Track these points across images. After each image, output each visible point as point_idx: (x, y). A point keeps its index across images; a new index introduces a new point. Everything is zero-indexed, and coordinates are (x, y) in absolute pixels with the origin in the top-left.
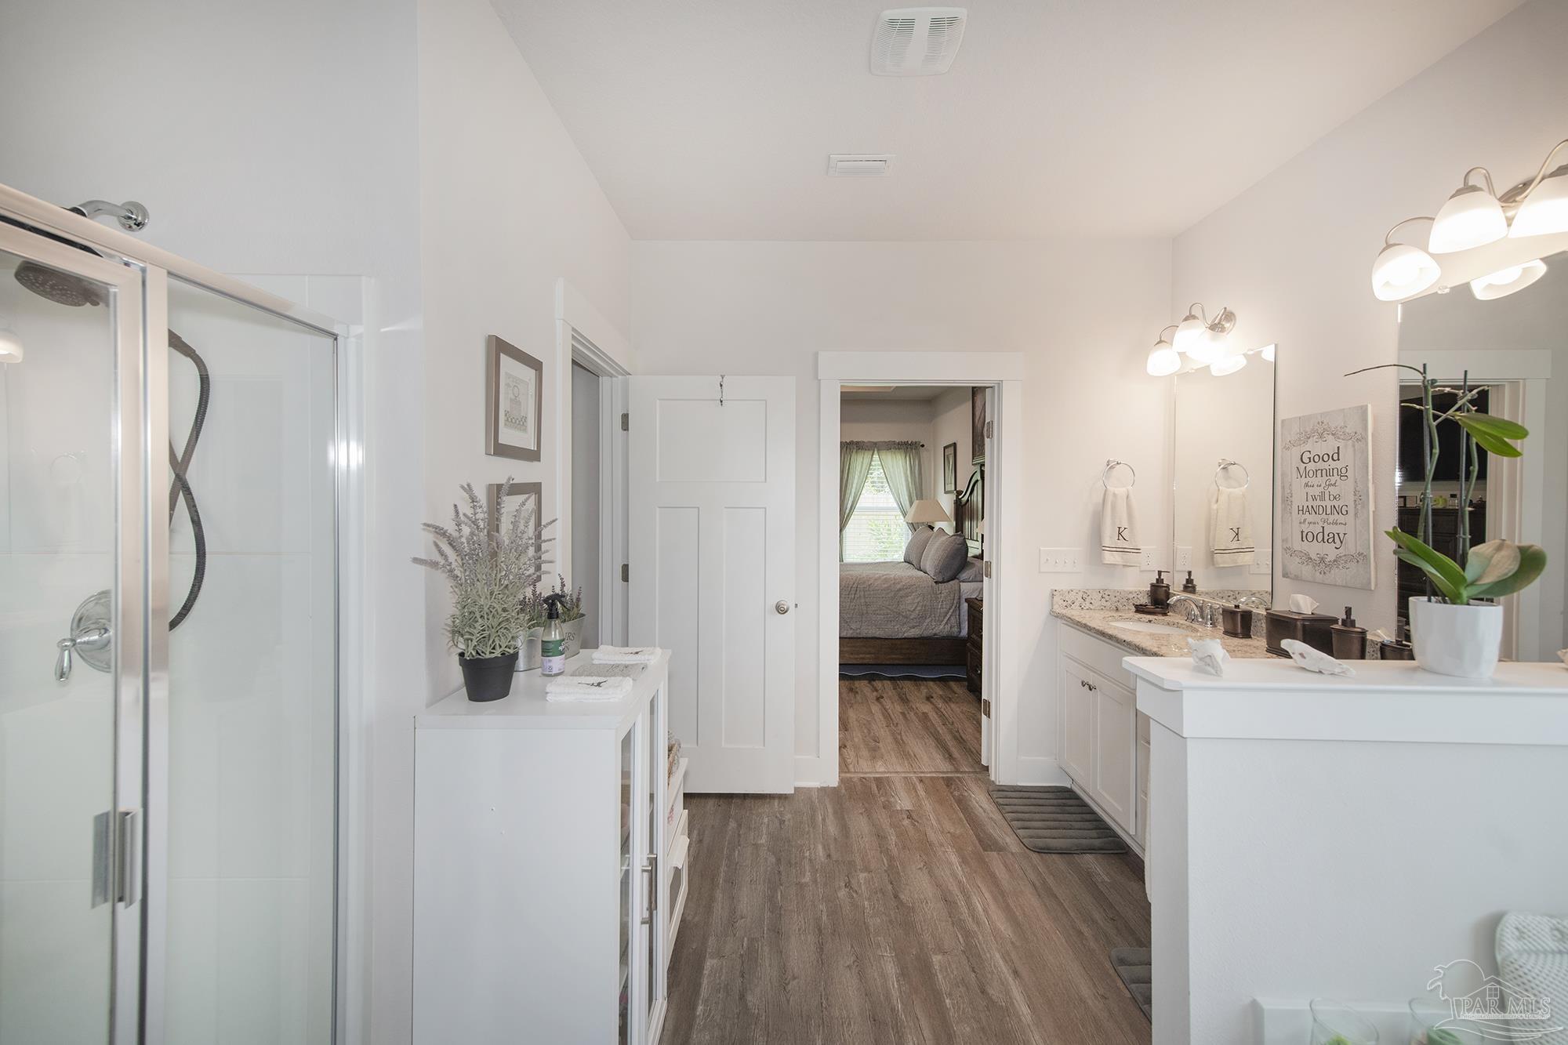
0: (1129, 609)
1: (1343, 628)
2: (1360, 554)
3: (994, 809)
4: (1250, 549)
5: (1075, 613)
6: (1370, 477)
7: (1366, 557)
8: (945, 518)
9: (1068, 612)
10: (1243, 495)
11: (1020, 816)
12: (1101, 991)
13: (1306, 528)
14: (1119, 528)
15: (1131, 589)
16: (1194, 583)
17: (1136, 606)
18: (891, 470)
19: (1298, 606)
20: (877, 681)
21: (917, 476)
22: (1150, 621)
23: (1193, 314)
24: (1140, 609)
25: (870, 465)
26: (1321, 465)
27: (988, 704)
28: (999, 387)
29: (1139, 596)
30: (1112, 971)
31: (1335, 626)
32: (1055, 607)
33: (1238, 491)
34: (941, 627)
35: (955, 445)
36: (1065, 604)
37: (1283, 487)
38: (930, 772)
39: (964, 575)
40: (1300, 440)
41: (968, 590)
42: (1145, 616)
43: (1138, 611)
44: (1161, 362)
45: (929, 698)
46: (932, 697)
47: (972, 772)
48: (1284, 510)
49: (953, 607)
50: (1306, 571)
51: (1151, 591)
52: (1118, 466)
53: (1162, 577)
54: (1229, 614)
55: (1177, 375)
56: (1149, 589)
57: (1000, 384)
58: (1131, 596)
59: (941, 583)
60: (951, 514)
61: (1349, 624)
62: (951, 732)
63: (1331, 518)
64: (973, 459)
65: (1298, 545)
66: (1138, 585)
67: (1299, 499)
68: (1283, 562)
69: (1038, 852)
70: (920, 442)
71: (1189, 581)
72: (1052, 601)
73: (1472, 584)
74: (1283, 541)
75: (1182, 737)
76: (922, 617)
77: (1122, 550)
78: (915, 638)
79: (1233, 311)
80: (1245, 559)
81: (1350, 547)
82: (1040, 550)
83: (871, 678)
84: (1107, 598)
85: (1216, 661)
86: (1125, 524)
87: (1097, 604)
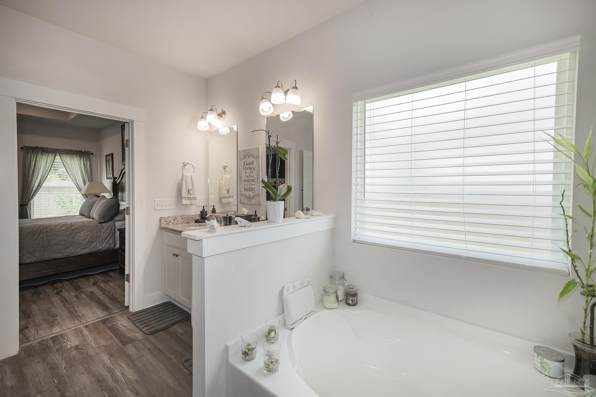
0: (193, 222)
1: (254, 217)
2: (258, 194)
3: (131, 324)
4: (232, 197)
5: (171, 226)
6: (260, 170)
7: (260, 195)
8: (107, 191)
9: (167, 226)
10: (230, 178)
11: (143, 322)
12: (177, 377)
13: (246, 187)
14: (188, 190)
15: (193, 214)
16: (215, 210)
17: (195, 220)
18: (70, 166)
19: (244, 212)
20: (57, 284)
21: (89, 170)
22: (200, 225)
23: (213, 109)
24: (197, 221)
25: (53, 162)
26: (249, 166)
27: (128, 276)
28: (132, 123)
29: (196, 216)
30: (182, 367)
31: (252, 217)
32: (162, 225)
33: (229, 176)
34: (103, 245)
35: (112, 155)
36: (166, 223)
37: (240, 174)
38: (93, 321)
39: (117, 218)
40: (244, 158)
41: (118, 225)
42: (198, 224)
43: (196, 222)
44: (202, 125)
45: (95, 284)
46: (97, 283)
47: (120, 312)
48: (240, 181)
49: (111, 235)
50: (246, 201)
51: (201, 214)
52: (188, 165)
53: (204, 208)
54: (225, 218)
55: (209, 132)
56: (200, 213)
57: (132, 121)
58: (193, 217)
59: (103, 223)
60: (111, 189)
61: (256, 215)
62: (108, 296)
63: (252, 183)
64: (123, 162)
65: (244, 193)
66: (195, 212)
67: (244, 178)
68: (240, 199)
69: (152, 334)
70: (90, 152)
71: (214, 209)
72: (160, 222)
73: (279, 196)
74: (240, 191)
75: (202, 257)
76: (90, 242)
77: (189, 198)
78: (86, 254)
79: (225, 111)
80: (231, 200)
81: (256, 192)
82: (154, 200)
83: (52, 283)
84: (184, 218)
85: (215, 227)
86: (191, 188)
87: (180, 221)
